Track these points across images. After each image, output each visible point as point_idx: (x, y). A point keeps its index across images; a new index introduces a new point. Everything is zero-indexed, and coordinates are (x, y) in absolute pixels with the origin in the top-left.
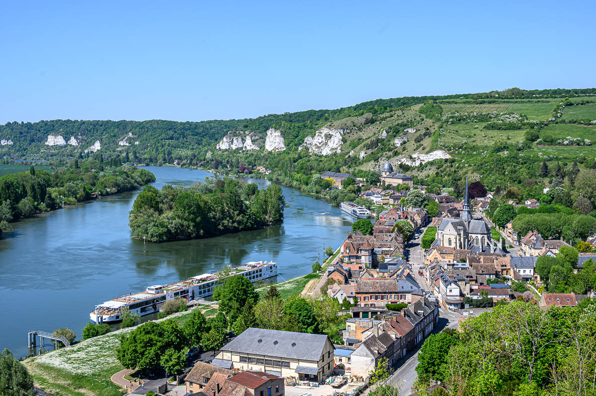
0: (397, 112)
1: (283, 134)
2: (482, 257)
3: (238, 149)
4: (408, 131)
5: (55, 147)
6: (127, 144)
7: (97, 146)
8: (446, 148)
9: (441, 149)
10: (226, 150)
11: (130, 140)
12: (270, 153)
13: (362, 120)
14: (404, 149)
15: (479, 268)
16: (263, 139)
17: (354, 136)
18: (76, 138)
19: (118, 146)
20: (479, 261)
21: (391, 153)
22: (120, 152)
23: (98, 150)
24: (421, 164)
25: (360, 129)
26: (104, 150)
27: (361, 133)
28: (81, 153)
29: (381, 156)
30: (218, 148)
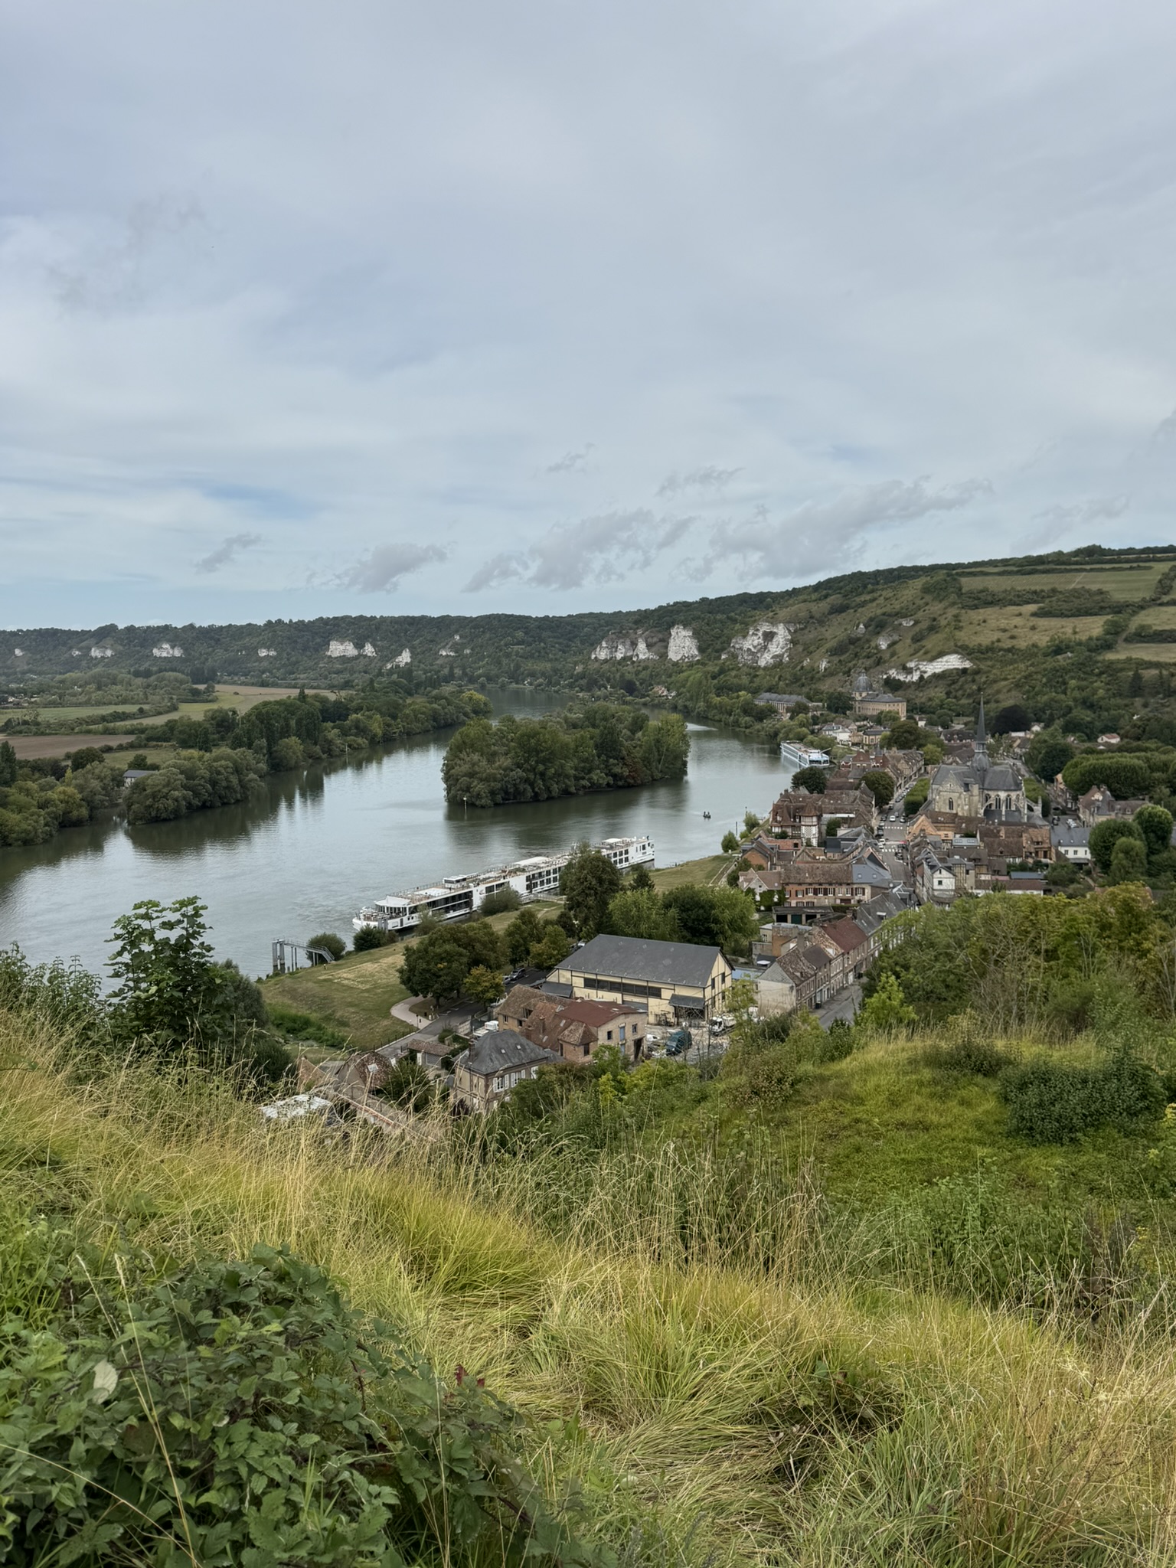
0: (884, 593)
1: (697, 635)
2: (1003, 828)
3: (624, 659)
4: (901, 624)
5: (343, 659)
6: (452, 654)
7: (405, 658)
8: (964, 651)
9: (956, 652)
10: (606, 661)
11: (455, 647)
12: (676, 664)
13: (824, 606)
14: (893, 654)
15: (996, 846)
16: (665, 641)
17: (810, 635)
18: (374, 646)
19: (437, 656)
20: (997, 835)
21: (868, 662)
22: (441, 666)
23: (407, 663)
24: (921, 678)
25: (821, 622)
26: (416, 663)
27: (823, 629)
28: (380, 670)
29: (855, 665)
30: (593, 656)
